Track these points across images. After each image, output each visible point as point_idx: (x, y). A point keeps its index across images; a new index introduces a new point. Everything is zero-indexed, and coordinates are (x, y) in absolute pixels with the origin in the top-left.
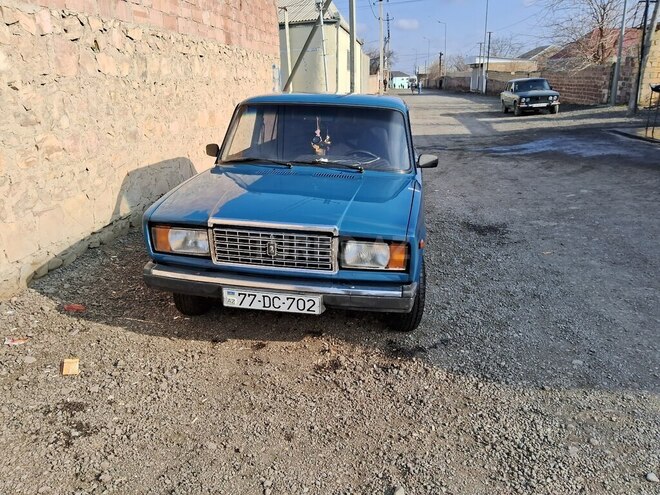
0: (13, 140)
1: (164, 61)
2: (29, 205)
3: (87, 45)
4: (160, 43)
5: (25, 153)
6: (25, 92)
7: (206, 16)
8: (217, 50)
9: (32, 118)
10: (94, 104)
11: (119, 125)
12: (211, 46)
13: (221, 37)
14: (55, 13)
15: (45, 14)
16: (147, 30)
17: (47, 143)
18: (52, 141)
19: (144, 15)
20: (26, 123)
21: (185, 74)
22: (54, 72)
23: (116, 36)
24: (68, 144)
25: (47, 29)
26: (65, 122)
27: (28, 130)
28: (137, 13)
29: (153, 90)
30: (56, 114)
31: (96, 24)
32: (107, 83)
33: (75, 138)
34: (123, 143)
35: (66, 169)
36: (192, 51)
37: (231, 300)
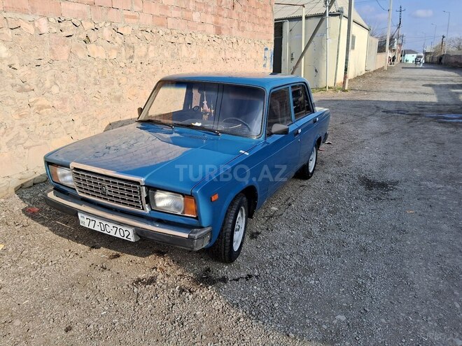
0: (11, 102)
1: (151, 48)
2: (21, 141)
3: (80, 39)
4: (148, 36)
5: (19, 109)
6: (22, 72)
7: (196, 16)
8: (205, 39)
9: (27, 87)
10: (83, 77)
11: (105, 91)
12: (200, 36)
13: (211, 30)
14: (52, 20)
15: (43, 21)
16: (136, 28)
17: (39, 103)
18: (43, 101)
19: (134, 17)
20: (22, 90)
21: (172, 56)
22: (48, 56)
23: (107, 32)
24: (56, 103)
25: (44, 29)
26: (55, 89)
27: (24, 95)
28: (127, 16)
29: (139, 68)
30: (48, 84)
31: (90, 25)
32: (95, 63)
33: (64, 100)
34: (108, 103)
35: (54, 120)
36: (181, 39)
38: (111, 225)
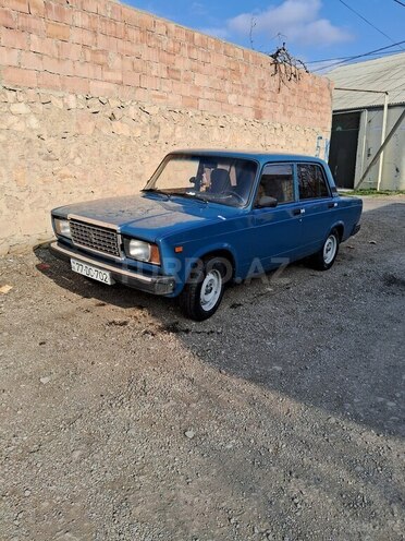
0: (37, 168)
1: (179, 129)
2: (43, 205)
3: (106, 116)
4: (176, 116)
5: (43, 176)
6: (49, 142)
7: (232, 99)
8: (242, 122)
9: (52, 156)
10: (106, 153)
11: (126, 168)
12: (235, 119)
13: (250, 114)
14: (80, 96)
15: (72, 98)
16: (164, 108)
17: (62, 172)
18: (65, 171)
19: (162, 97)
20: (47, 159)
21: (201, 139)
22: (73, 130)
23: (133, 111)
24: (78, 174)
25: (72, 105)
26: (78, 161)
27: (49, 163)
28: (155, 96)
29: (163, 147)
30: (72, 156)
31: (115, 103)
32: (119, 140)
33: (85, 172)
34: (129, 179)
35: (74, 189)
36: (213, 121)
37: (76, 267)
38: (94, 269)
